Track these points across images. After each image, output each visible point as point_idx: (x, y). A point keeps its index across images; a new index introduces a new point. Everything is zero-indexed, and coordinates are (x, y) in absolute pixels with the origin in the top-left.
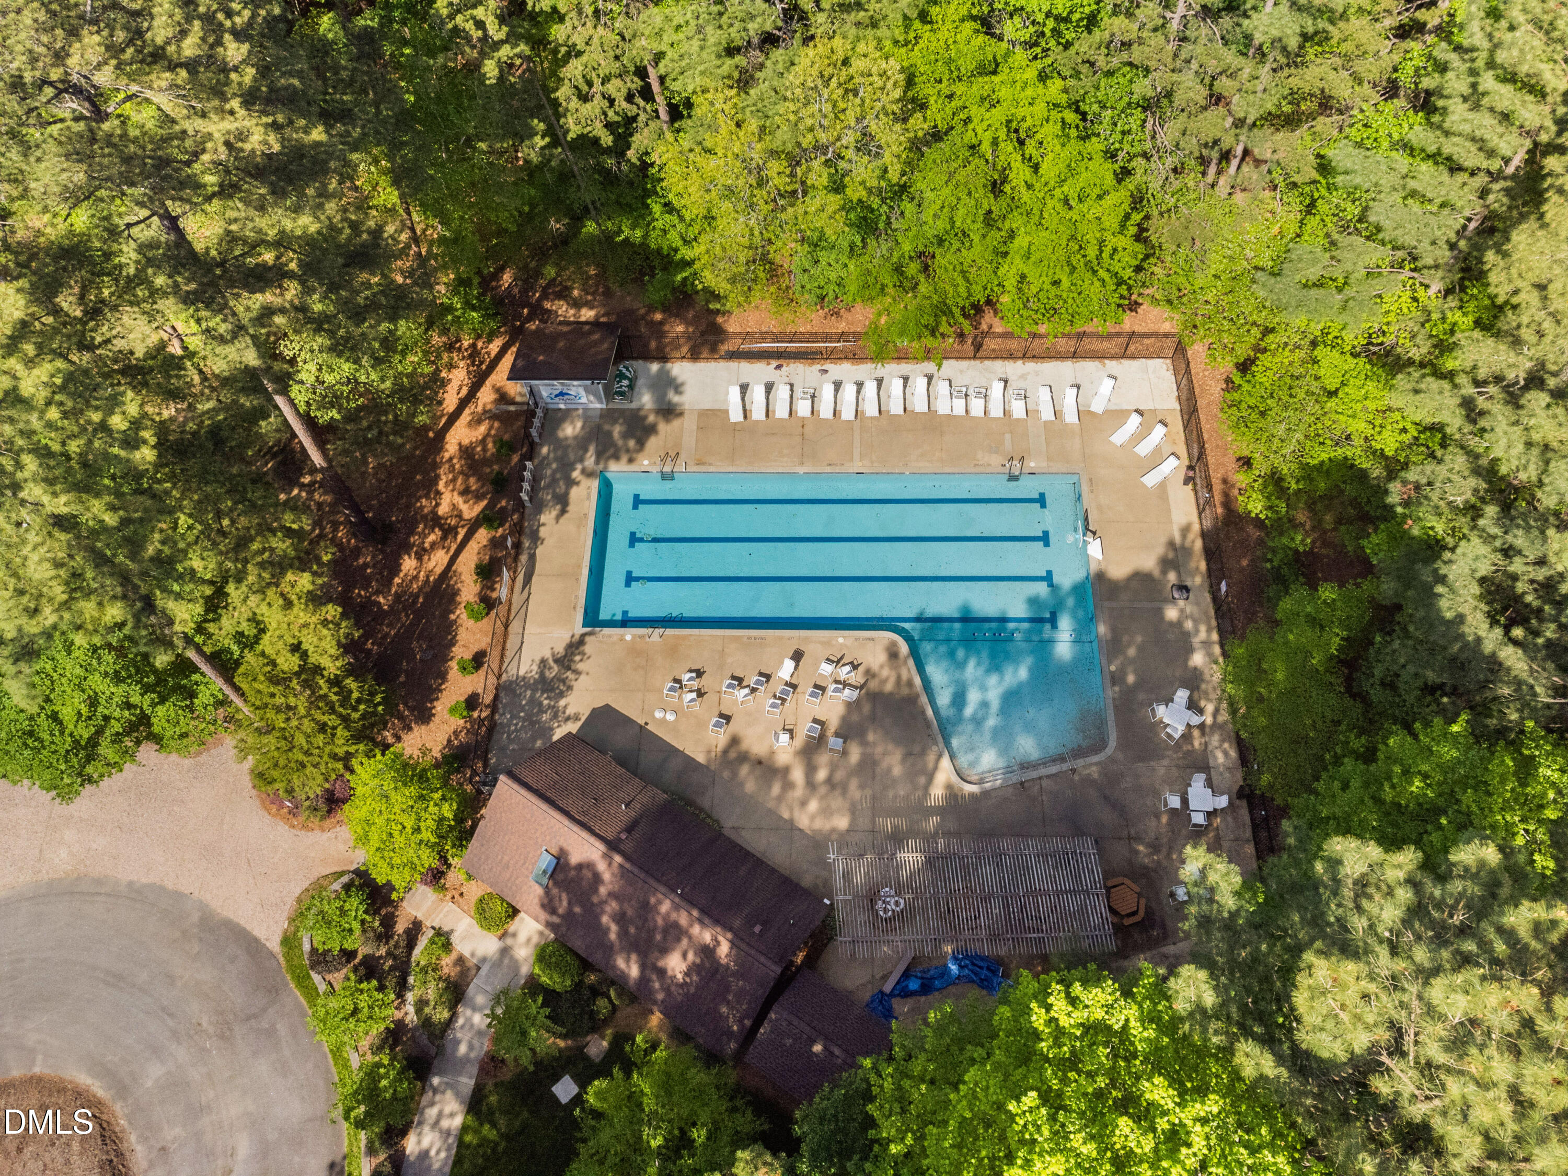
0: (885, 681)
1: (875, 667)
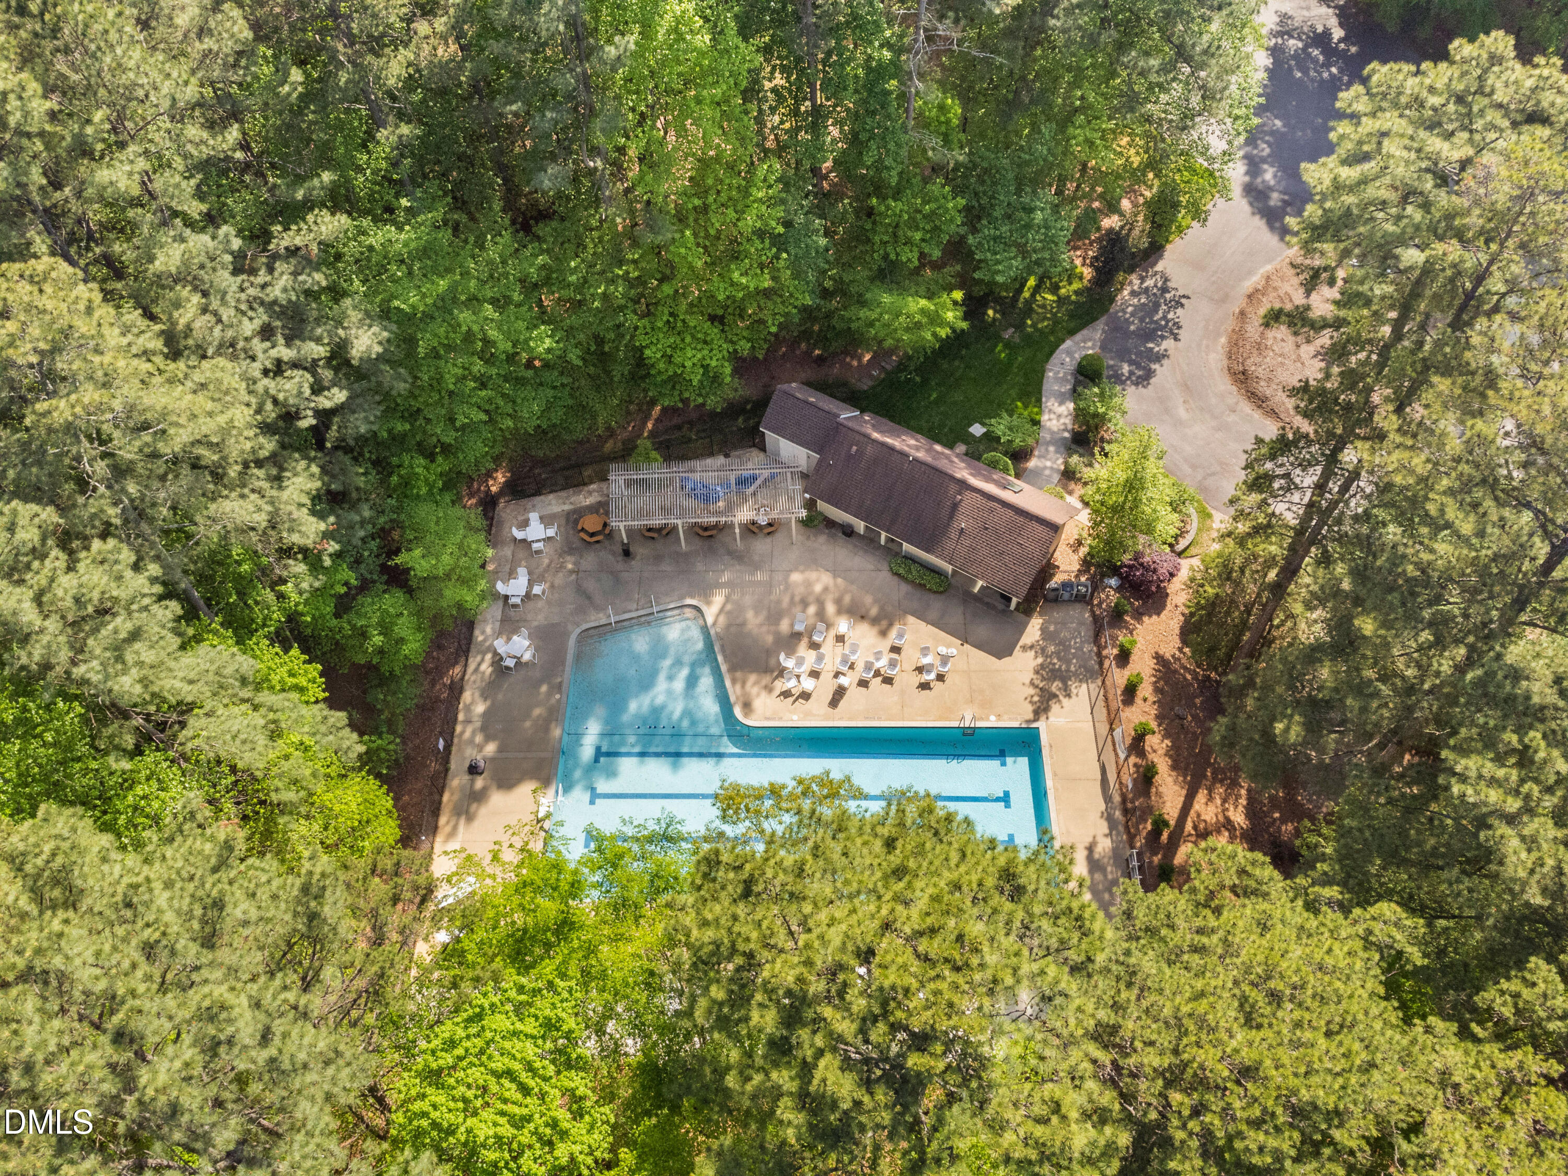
0: (755, 684)
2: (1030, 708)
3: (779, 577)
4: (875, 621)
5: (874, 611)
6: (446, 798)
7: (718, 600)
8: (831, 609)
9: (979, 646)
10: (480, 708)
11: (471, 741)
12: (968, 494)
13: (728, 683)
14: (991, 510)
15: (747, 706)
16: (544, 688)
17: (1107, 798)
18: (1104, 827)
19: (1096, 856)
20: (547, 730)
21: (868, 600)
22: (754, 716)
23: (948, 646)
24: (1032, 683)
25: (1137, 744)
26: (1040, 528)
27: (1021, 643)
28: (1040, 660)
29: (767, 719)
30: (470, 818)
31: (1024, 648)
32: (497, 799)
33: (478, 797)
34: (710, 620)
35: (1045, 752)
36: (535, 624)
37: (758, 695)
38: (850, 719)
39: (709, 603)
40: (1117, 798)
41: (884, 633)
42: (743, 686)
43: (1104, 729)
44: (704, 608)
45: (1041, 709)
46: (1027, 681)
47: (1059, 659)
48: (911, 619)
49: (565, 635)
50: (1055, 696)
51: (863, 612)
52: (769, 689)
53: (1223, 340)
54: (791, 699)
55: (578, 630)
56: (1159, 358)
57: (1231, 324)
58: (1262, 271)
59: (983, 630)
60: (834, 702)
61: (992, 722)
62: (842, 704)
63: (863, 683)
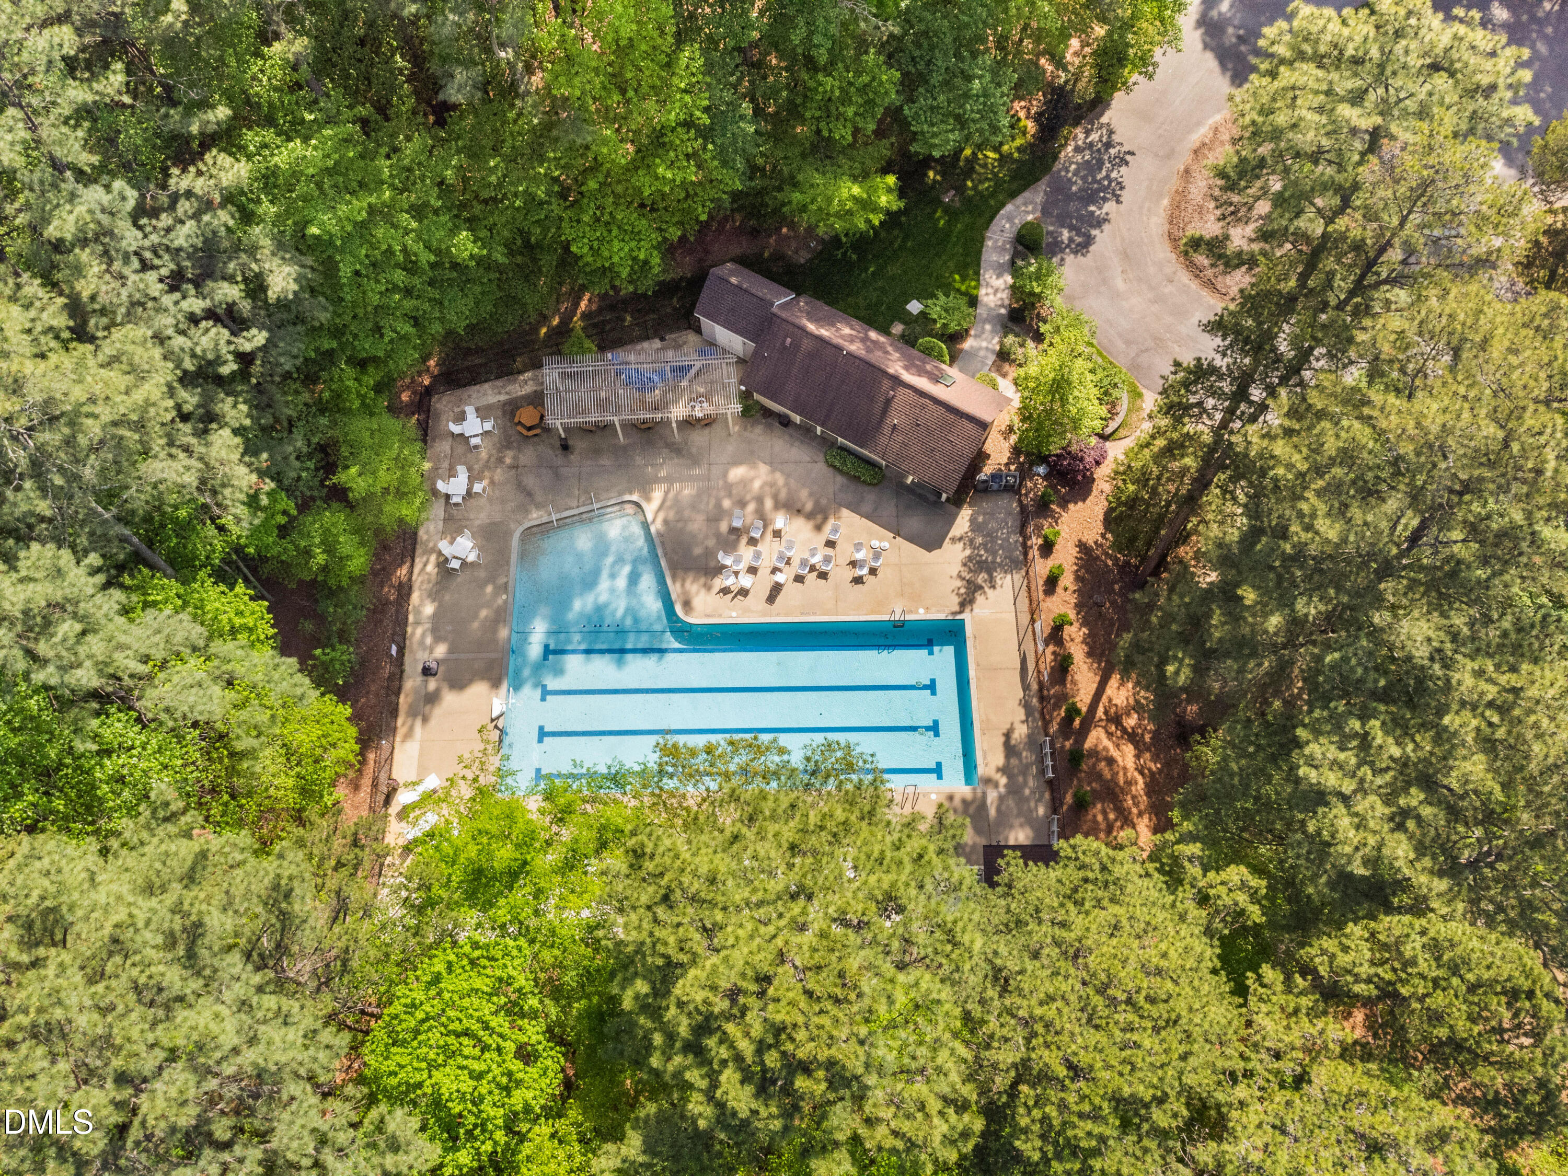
0: (696, 581)
1: (703, 593)
2: (956, 600)
3: (716, 471)
4: (809, 516)
5: (809, 506)
6: (402, 699)
7: (657, 495)
8: (769, 504)
9: (911, 539)
10: (429, 609)
11: (422, 643)
12: (901, 390)
13: (669, 581)
14: (923, 407)
15: (687, 604)
16: (489, 589)
17: (1026, 687)
18: (1021, 714)
19: (1013, 742)
20: (495, 631)
21: (804, 494)
22: (695, 614)
23: (881, 540)
24: (960, 577)
25: (1056, 635)
26: (969, 426)
27: (950, 535)
28: (968, 552)
29: (708, 616)
30: (425, 720)
31: (953, 540)
32: (450, 699)
33: (432, 699)
34: (650, 517)
35: (969, 643)
36: (478, 522)
37: (698, 593)
38: (786, 615)
39: (648, 499)
40: (1035, 687)
41: (818, 528)
42: (683, 585)
43: (1025, 619)
44: (644, 505)
45: (967, 602)
46: (955, 574)
47: (986, 551)
48: (845, 512)
49: (508, 534)
50: (981, 588)
51: (799, 506)
52: (708, 588)
53: (1166, 202)
54: (730, 596)
55: (521, 529)
56: (1099, 223)
57: (1175, 183)
58: (1211, 121)
59: (915, 523)
60: (771, 598)
61: (921, 614)
62: (779, 599)
63: (799, 579)
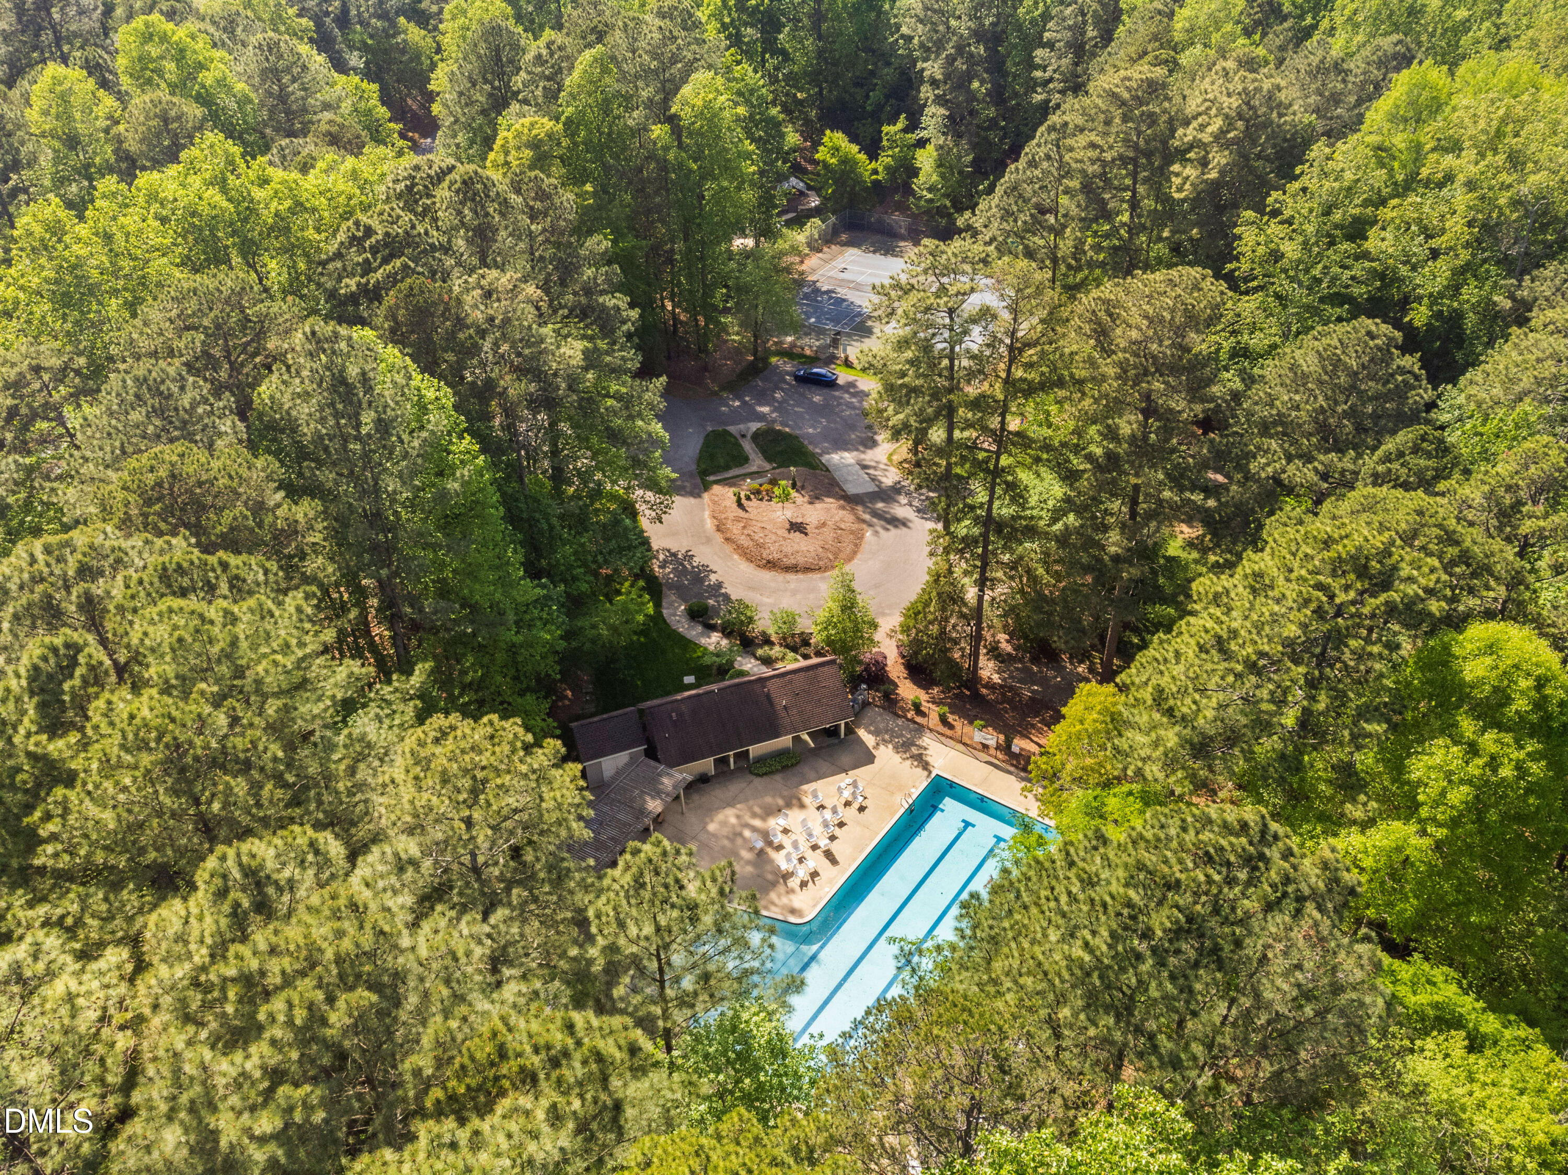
0: (779, 896)
1: (792, 896)
12: (770, 684)
15: (794, 912)
17: (1007, 772)
22: (805, 912)
23: (845, 781)
24: (904, 759)
27: (870, 747)
28: (890, 746)
29: (814, 906)
31: (876, 748)
35: (955, 783)
37: (790, 900)
38: (855, 860)
41: (802, 806)
42: (775, 905)
43: (961, 747)
45: (926, 766)
46: (900, 760)
47: (897, 738)
48: (805, 787)
50: (921, 754)
51: (775, 807)
52: (792, 891)
54: (810, 884)
60: (833, 861)
61: (916, 793)
62: (838, 858)
63: (833, 838)
